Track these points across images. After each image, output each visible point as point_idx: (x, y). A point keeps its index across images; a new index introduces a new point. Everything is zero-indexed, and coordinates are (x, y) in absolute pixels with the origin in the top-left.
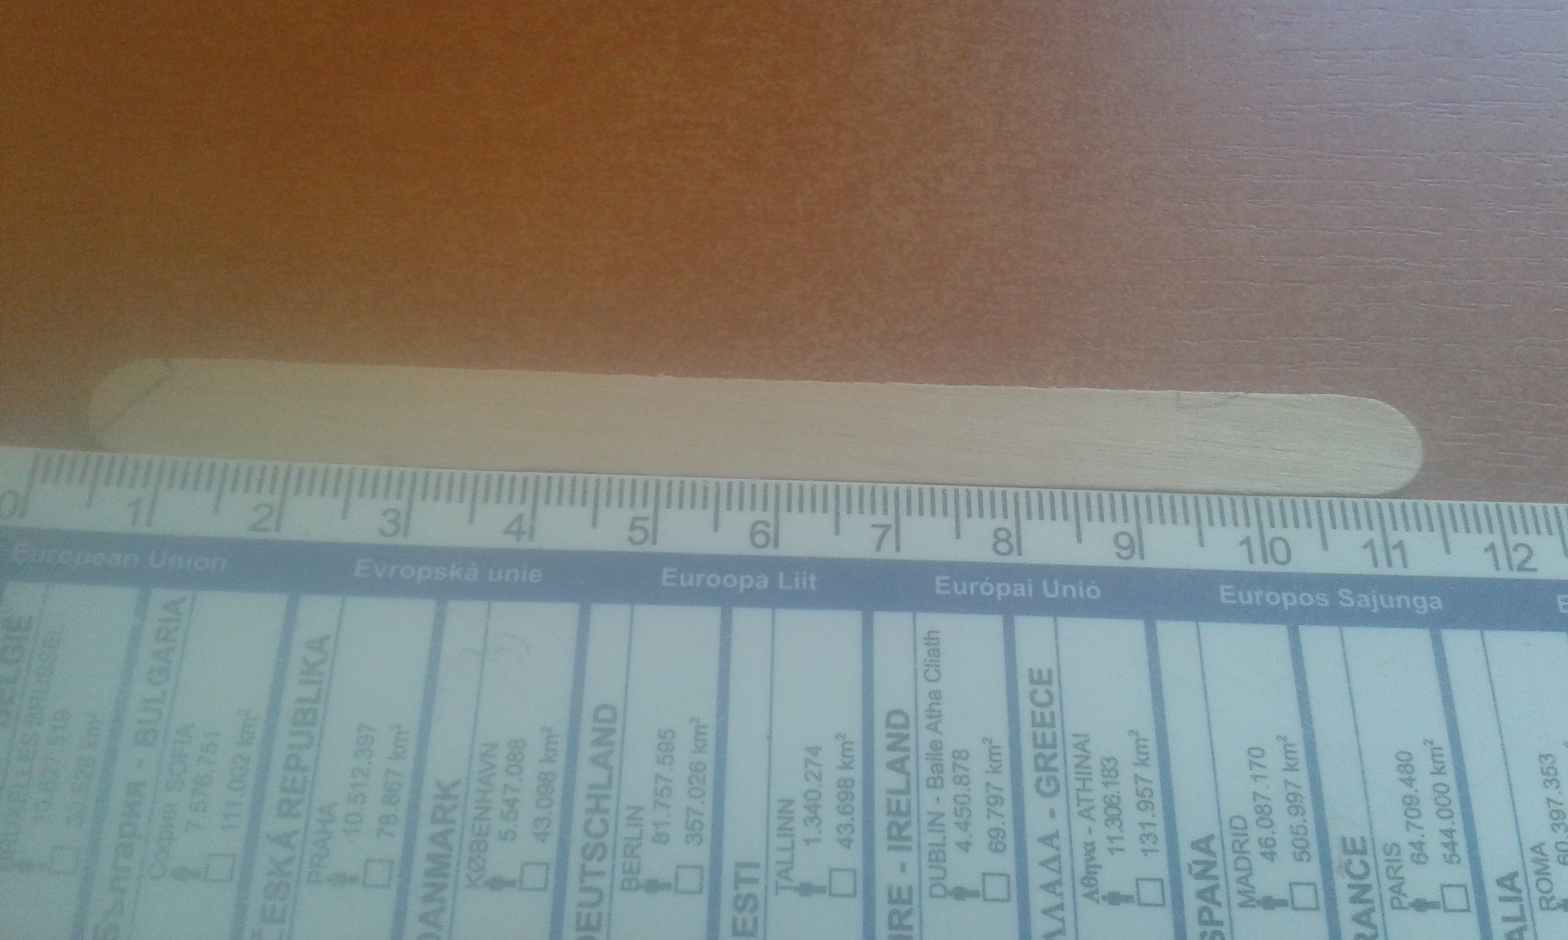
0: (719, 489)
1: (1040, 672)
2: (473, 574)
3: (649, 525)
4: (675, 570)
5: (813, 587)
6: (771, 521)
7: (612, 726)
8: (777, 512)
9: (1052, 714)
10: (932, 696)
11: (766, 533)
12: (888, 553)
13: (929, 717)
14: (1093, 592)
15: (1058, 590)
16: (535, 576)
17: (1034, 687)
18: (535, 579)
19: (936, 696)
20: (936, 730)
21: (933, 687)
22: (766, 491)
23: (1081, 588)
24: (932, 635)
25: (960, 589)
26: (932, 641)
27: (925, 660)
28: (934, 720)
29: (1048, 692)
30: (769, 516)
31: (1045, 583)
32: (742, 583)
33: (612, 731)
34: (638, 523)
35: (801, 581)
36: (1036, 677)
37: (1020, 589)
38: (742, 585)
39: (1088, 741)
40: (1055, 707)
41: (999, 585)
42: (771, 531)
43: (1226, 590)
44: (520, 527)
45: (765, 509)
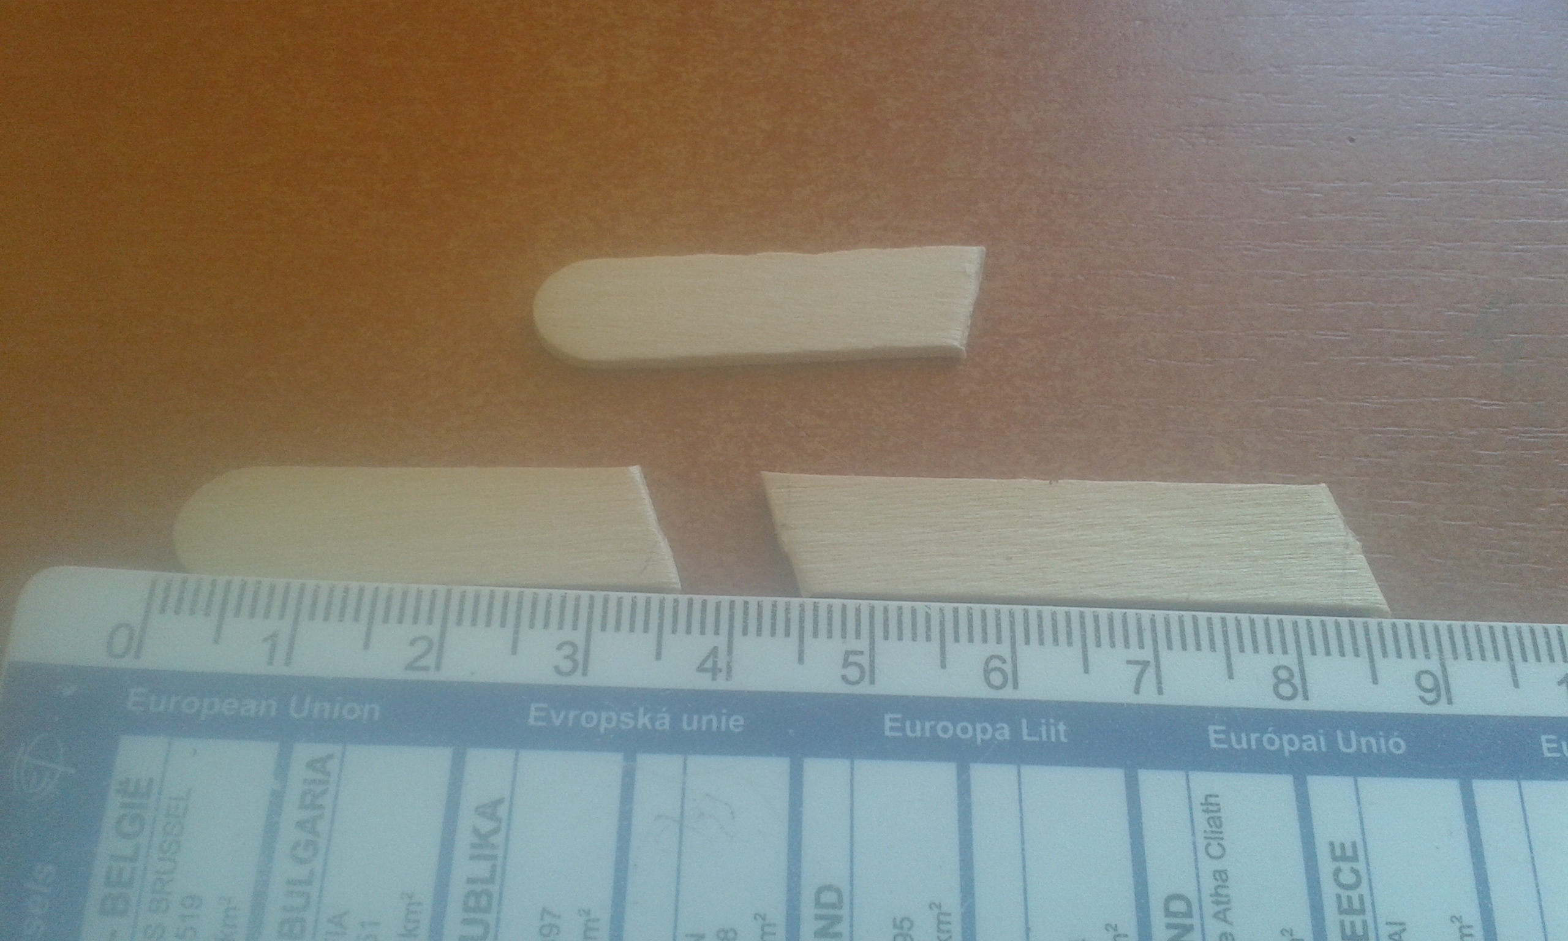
0: (943, 616)
1: (1343, 846)
2: (664, 722)
3: (864, 661)
4: (899, 716)
5: (1063, 738)
6: (1007, 656)
7: (837, 912)
8: (1013, 645)
9: (1361, 898)
10: (1217, 876)
11: (1002, 671)
12: (1148, 696)
13: (1217, 903)
14: (1397, 745)
15: (1354, 744)
16: (736, 723)
17: (1337, 864)
18: (736, 726)
19: (1221, 876)
20: (1225, 920)
21: (1218, 865)
22: (998, 619)
23: (1382, 741)
24: (1212, 800)
25: (1239, 742)
26: (1211, 805)
27: (1205, 831)
28: (1222, 907)
29: (1355, 871)
30: (1004, 650)
31: (1339, 734)
32: (979, 732)
33: (838, 919)
34: (852, 659)
35: (1048, 730)
36: (1338, 852)
37: (1309, 742)
38: (979, 736)
39: (1404, 930)
40: (1364, 889)
41: (1285, 738)
42: (1008, 668)
43: (1548, 741)
44: (715, 663)
45: (999, 641)
